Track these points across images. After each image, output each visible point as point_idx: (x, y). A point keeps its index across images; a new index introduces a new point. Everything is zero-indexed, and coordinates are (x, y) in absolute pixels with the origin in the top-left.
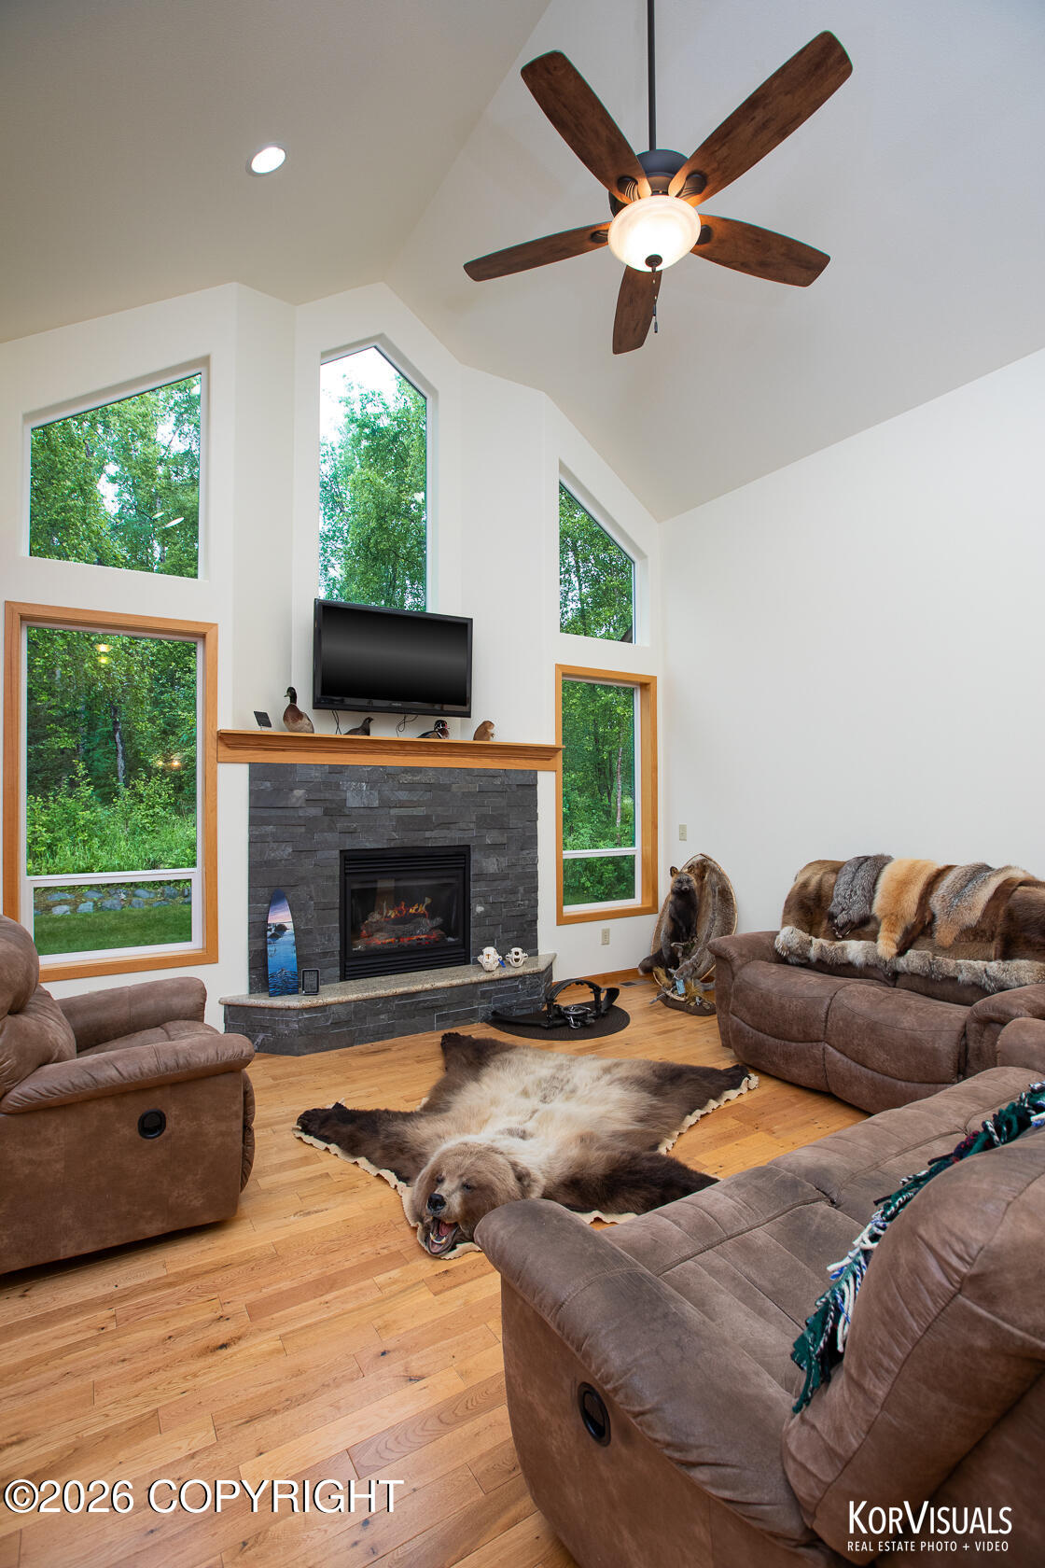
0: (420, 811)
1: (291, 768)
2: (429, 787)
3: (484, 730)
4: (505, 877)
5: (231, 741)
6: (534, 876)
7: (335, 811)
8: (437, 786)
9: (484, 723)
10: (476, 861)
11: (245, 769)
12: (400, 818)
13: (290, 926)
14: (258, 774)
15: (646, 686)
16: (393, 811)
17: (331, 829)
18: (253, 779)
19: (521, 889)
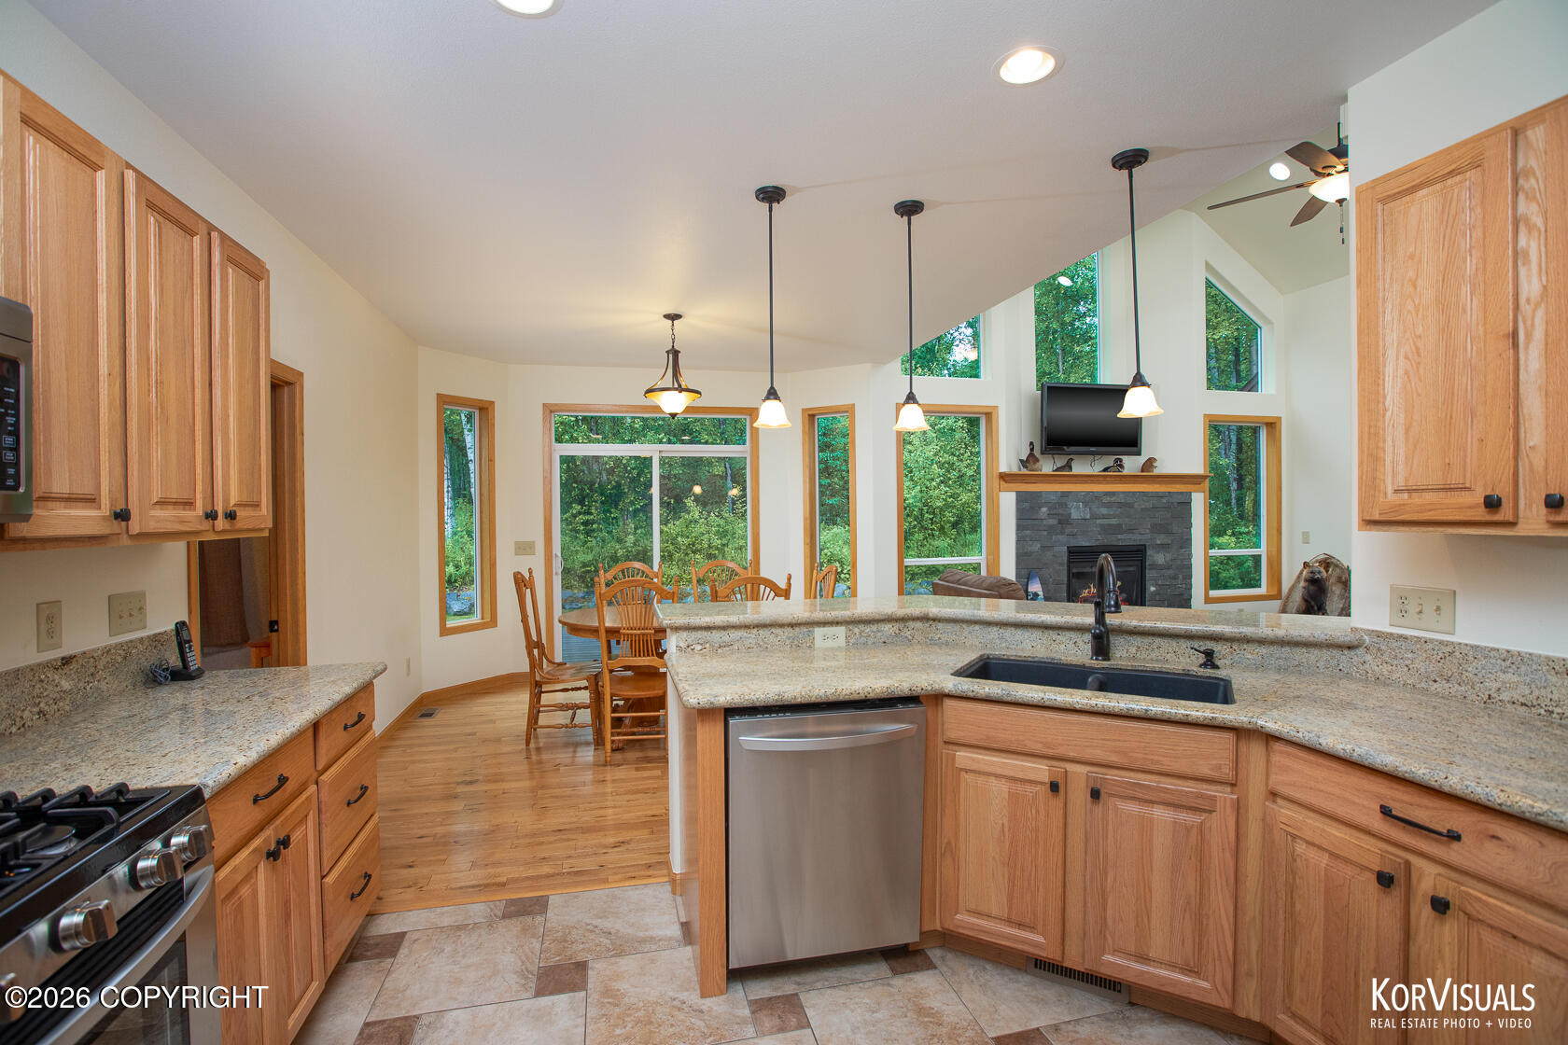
0: (1114, 521)
1: (1038, 494)
2: (1120, 505)
3: (1150, 463)
4: (1169, 568)
5: (1006, 478)
6: (1189, 567)
7: (1064, 521)
8: (1125, 504)
9: (1150, 459)
10: (1150, 556)
11: (1013, 495)
12: (1101, 525)
13: (1041, 593)
14: (1022, 498)
15: (1272, 425)
16: (1098, 522)
17: (1062, 533)
18: (1018, 501)
19: (1181, 576)
